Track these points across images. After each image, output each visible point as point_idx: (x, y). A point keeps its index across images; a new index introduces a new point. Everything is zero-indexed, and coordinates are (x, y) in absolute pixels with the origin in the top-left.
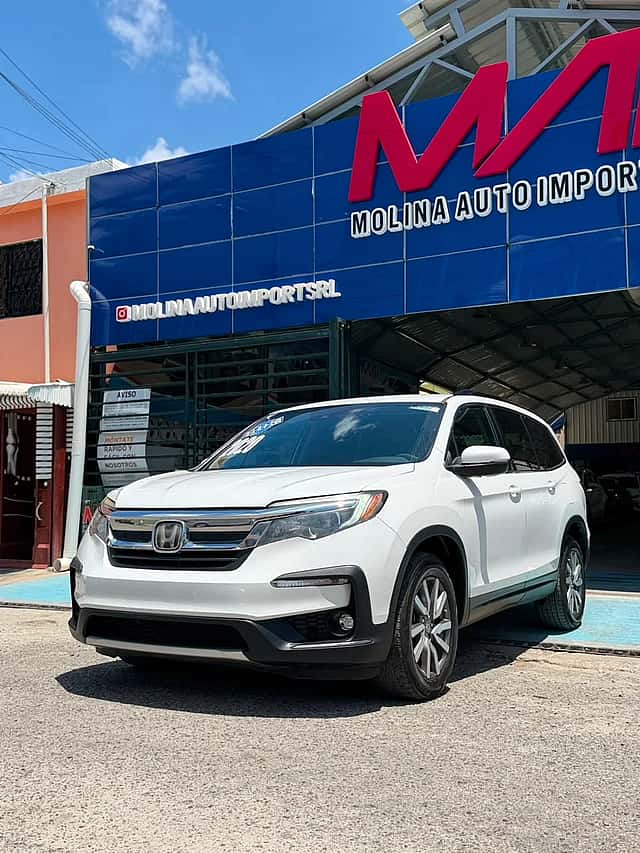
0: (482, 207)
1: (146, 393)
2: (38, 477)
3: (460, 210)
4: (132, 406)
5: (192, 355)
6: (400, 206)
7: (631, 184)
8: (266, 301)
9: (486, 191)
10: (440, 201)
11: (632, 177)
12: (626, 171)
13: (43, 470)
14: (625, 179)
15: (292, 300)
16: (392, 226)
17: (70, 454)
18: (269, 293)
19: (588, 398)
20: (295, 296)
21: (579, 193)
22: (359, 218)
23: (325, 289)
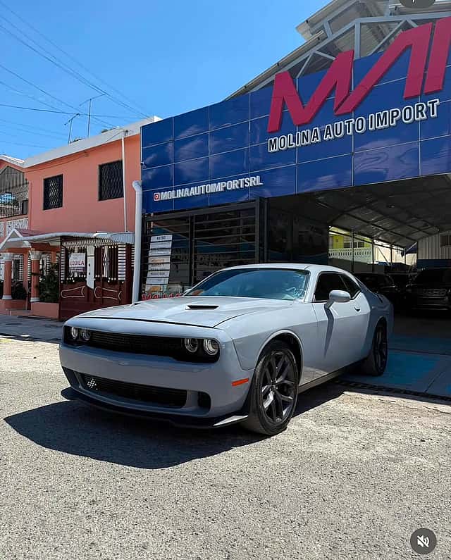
0: (338, 132)
1: (169, 237)
2: (119, 279)
3: (327, 134)
4: (163, 244)
5: (192, 217)
6: (294, 134)
7: (423, 116)
8: (225, 188)
9: (341, 124)
10: (316, 130)
11: (423, 112)
12: (420, 108)
13: (122, 276)
14: (419, 113)
16: (290, 145)
17: (133, 268)
18: (227, 184)
20: (239, 185)
21: (392, 122)
22: (273, 141)
23: (255, 181)
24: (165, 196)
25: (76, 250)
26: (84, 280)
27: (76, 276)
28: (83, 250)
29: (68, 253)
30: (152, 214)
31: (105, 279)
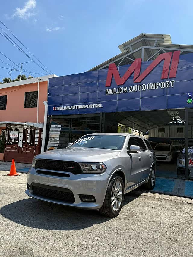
0: (135, 89)
1: (60, 126)
2: (35, 143)
3: (130, 90)
4: (56, 129)
5: (71, 118)
6: (117, 89)
7: (168, 86)
8: (86, 107)
9: (136, 86)
10: (126, 88)
11: (169, 85)
12: (167, 83)
13: (36, 142)
14: (167, 85)
15: (92, 107)
16: (115, 93)
17: (42, 138)
19: (154, 128)
20: (93, 107)
21: (157, 87)
22: (108, 90)
23: (99, 105)
24: (59, 108)
25: (14, 130)
26: (17, 143)
27: (13, 141)
28: (18, 130)
29: (10, 130)
30: (51, 116)
31: (28, 143)
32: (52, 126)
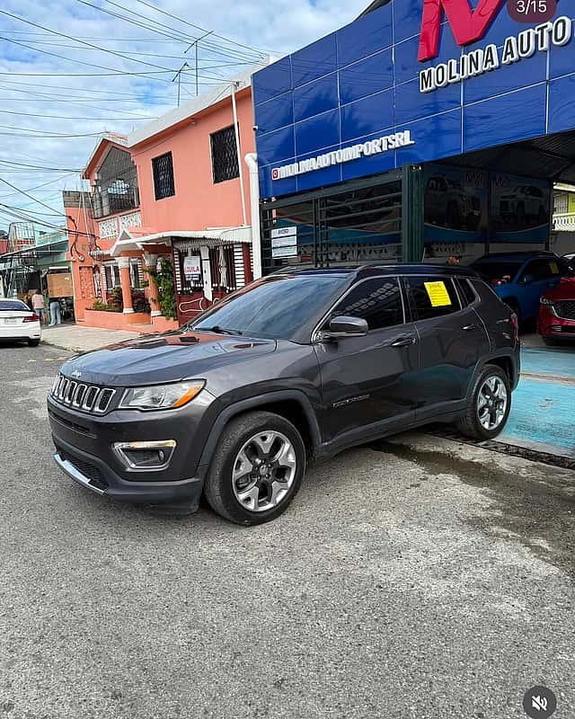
0: (525, 49)
1: (293, 230)
3: (507, 54)
4: (286, 241)
6: (458, 60)
8: (362, 153)
9: (529, 33)
10: (490, 49)
15: (379, 150)
16: (451, 78)
17: (253, 273)
18: (363, 147)
20: (381, 147)
22: (426, 75)
23: (403, 139)
25: (190, 253)
26: (200, 290)
27: (192, 285)
28: (196, 253)
29: (182, 256)
30: (273, 199)
31: (224, 289)
32: (275, 233)
